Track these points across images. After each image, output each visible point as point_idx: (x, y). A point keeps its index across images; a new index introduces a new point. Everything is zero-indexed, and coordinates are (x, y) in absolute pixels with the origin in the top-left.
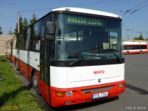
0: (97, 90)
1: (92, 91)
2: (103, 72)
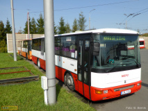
0: (124, 88)
1: (120, 89)
2: (127, 75)
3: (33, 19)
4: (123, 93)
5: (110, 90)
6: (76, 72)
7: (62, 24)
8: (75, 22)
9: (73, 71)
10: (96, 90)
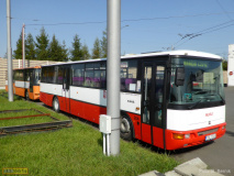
1: (204, 133)
3: (30, 36)
4: (207, 139)
5: (193, 133)
6: (139, 112)
7: (77, 45)
8: (97, 44)
9: (133, 111)
10: (175, 133)
